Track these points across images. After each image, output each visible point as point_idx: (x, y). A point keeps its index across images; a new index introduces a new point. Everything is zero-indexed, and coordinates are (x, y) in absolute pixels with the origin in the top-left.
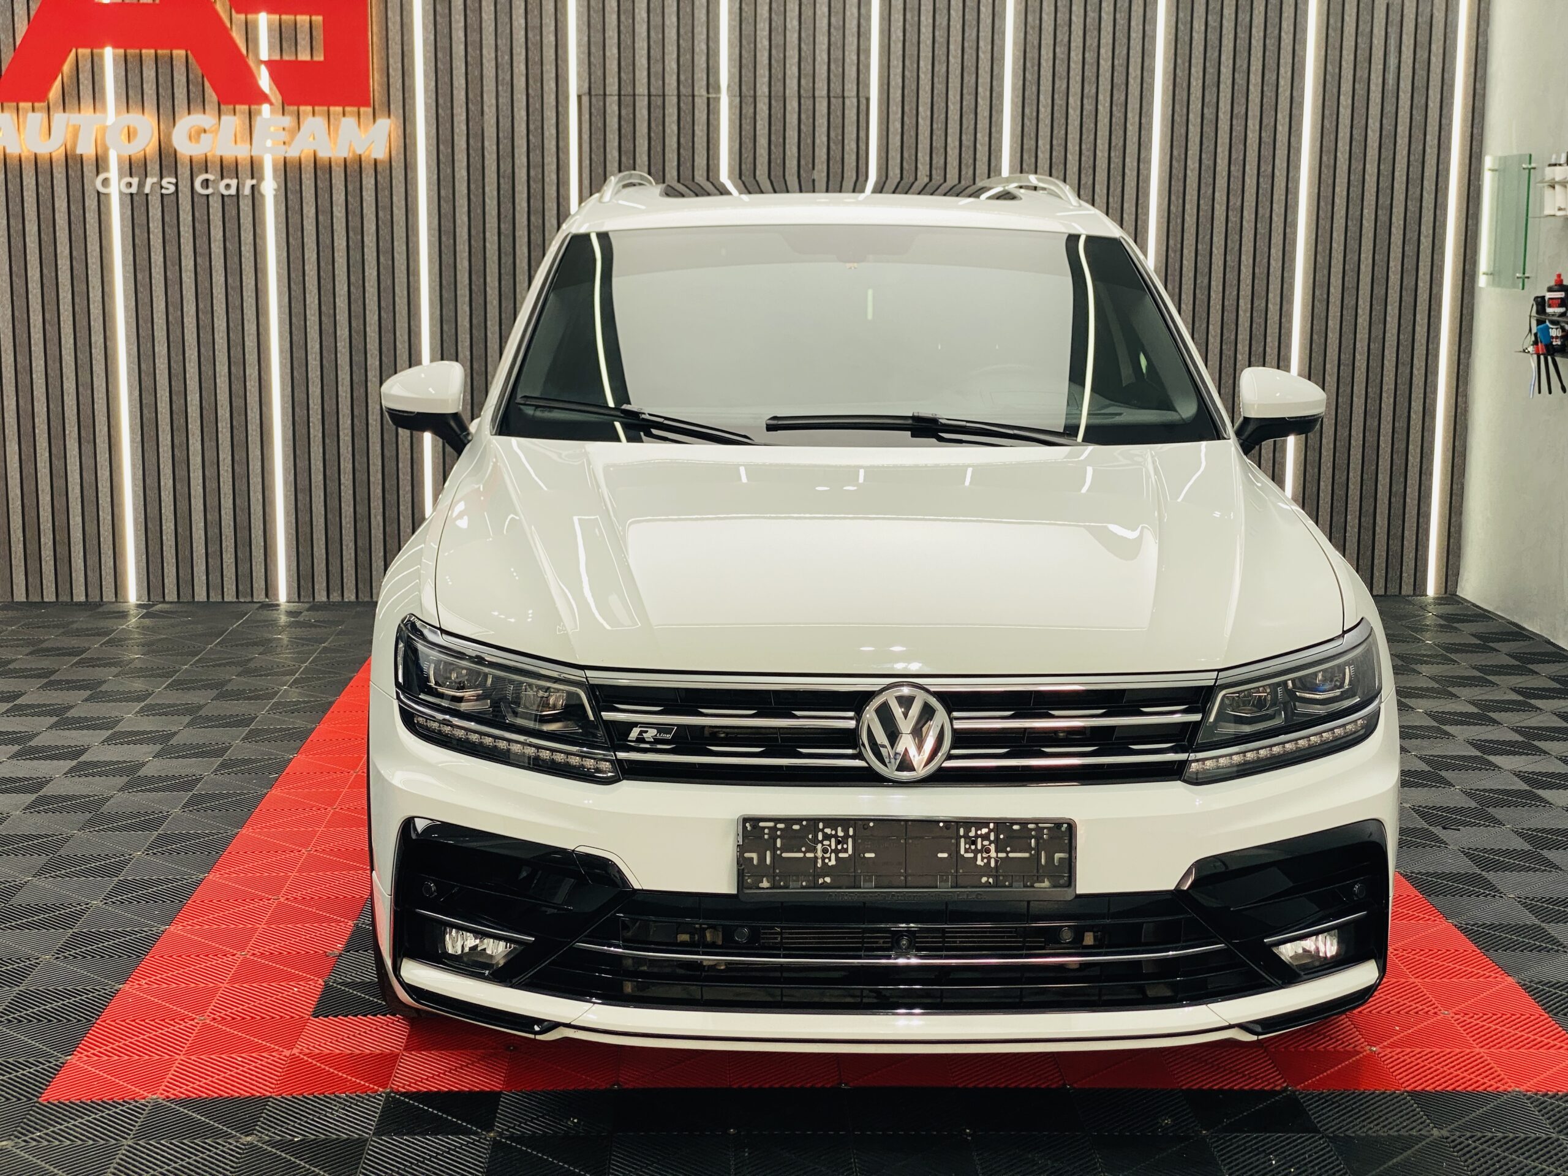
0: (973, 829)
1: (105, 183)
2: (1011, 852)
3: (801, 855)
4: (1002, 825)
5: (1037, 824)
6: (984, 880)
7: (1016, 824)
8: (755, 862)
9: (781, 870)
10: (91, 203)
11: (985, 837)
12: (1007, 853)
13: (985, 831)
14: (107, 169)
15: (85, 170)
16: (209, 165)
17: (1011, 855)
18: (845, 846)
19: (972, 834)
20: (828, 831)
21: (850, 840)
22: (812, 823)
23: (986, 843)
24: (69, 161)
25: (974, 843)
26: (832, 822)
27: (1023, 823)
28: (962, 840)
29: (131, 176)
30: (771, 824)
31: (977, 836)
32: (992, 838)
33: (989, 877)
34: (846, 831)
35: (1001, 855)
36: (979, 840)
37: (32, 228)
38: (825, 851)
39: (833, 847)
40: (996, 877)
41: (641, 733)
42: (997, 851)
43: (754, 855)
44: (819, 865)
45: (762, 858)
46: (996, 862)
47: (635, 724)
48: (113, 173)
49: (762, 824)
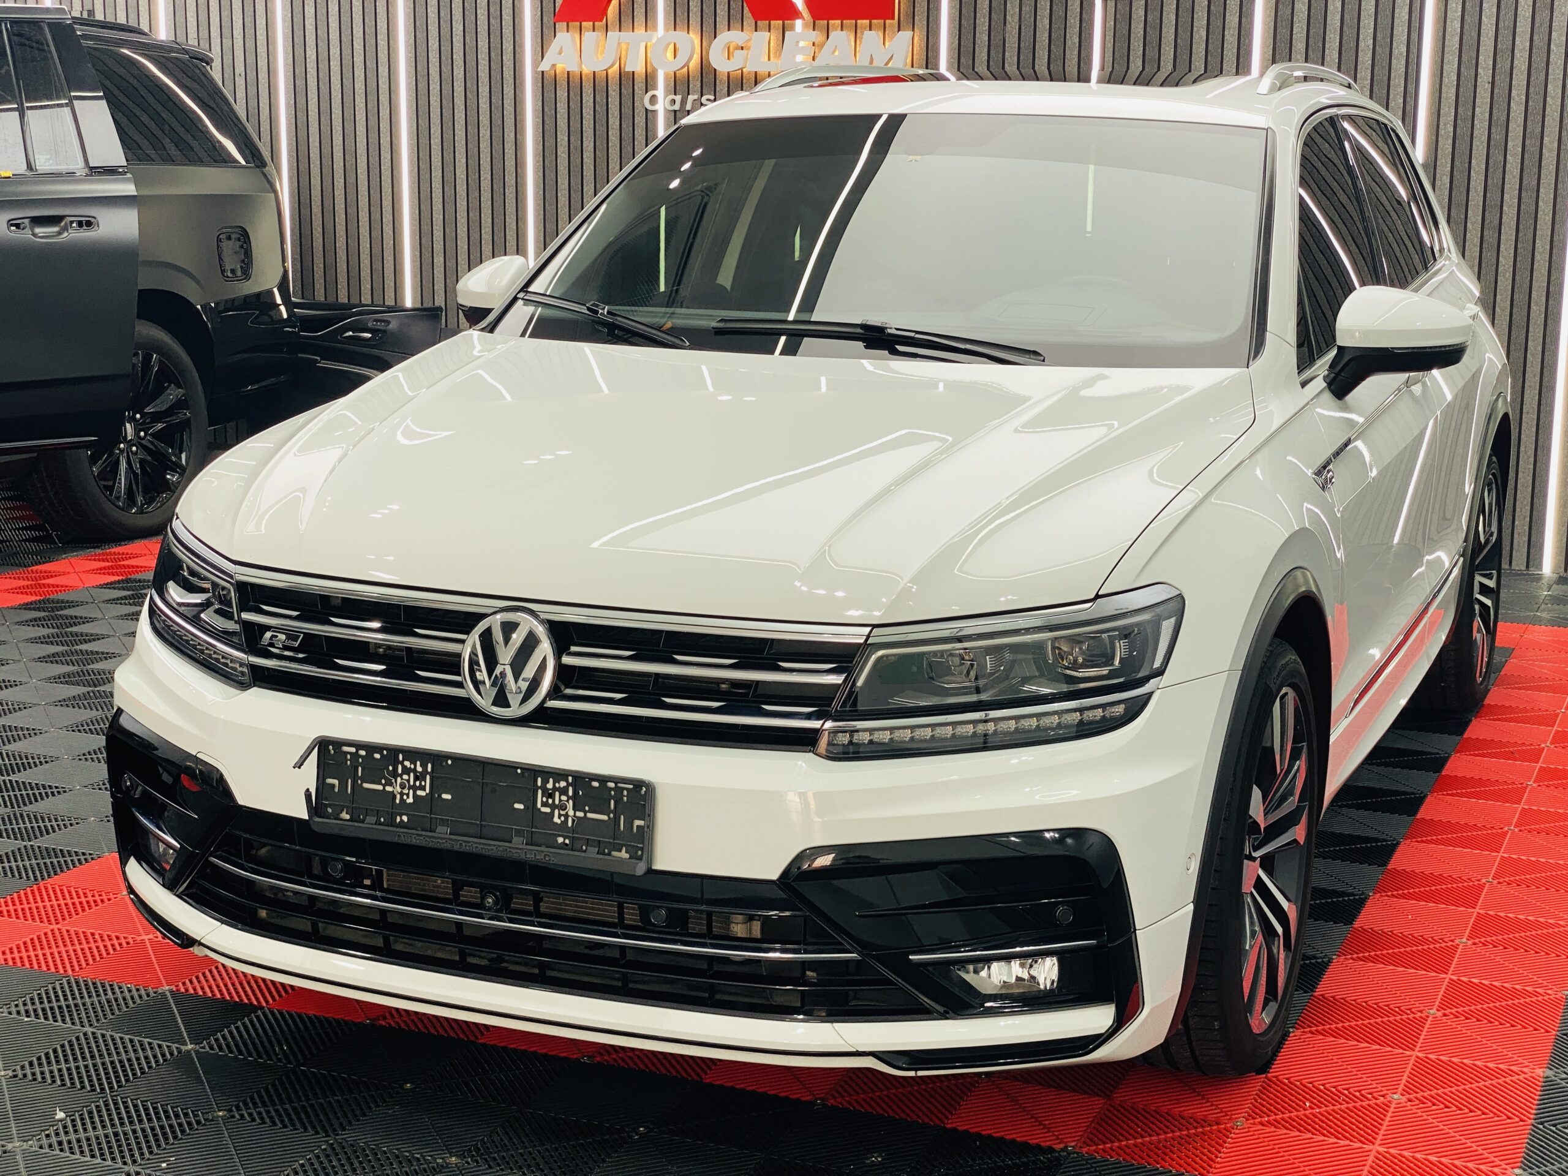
0: (551, 780)
1: (653, 100)
2: (589, 811)
3: (380, 787)
4: (580, 780)
5: (616, 783)
6: (560, 840)
7: (595, 780)
8: (336, 790)
9: (360, 803)
10: (640, 120)
11: (563, 791)
12: (585, 812)
13: (563, 784)
14: (655, 88)
15: (636, 88)
16: (744, 81)
17: (590, 815)
18: (423, 783)
19: (550, 786)
20: (407, 763)
21: (428, 777)
22: (393, 753)
23: (564, 798)
24: (623, 79)
25: (551, 796)
26: (413, 754)
27: (603, 780)
28: (540, 792)
29: (675, 94)
30: (353, 750)
31: (555, 789)
32: (570, 793)
33: (565, 837)
34: (423, 765)
35: (580, 814)
36: (557, 794)
37: (588, 144)
38: (403, 786)
39: (412, 783)
40: (573, 839)
41: (273, 636)
42: (575, 809)
43: (336, 782)
44: (398, 801)
45: (343, 785)
46: (573, 821)
47: (268, 628)
48: (660, 92)
49: (346, 749)
